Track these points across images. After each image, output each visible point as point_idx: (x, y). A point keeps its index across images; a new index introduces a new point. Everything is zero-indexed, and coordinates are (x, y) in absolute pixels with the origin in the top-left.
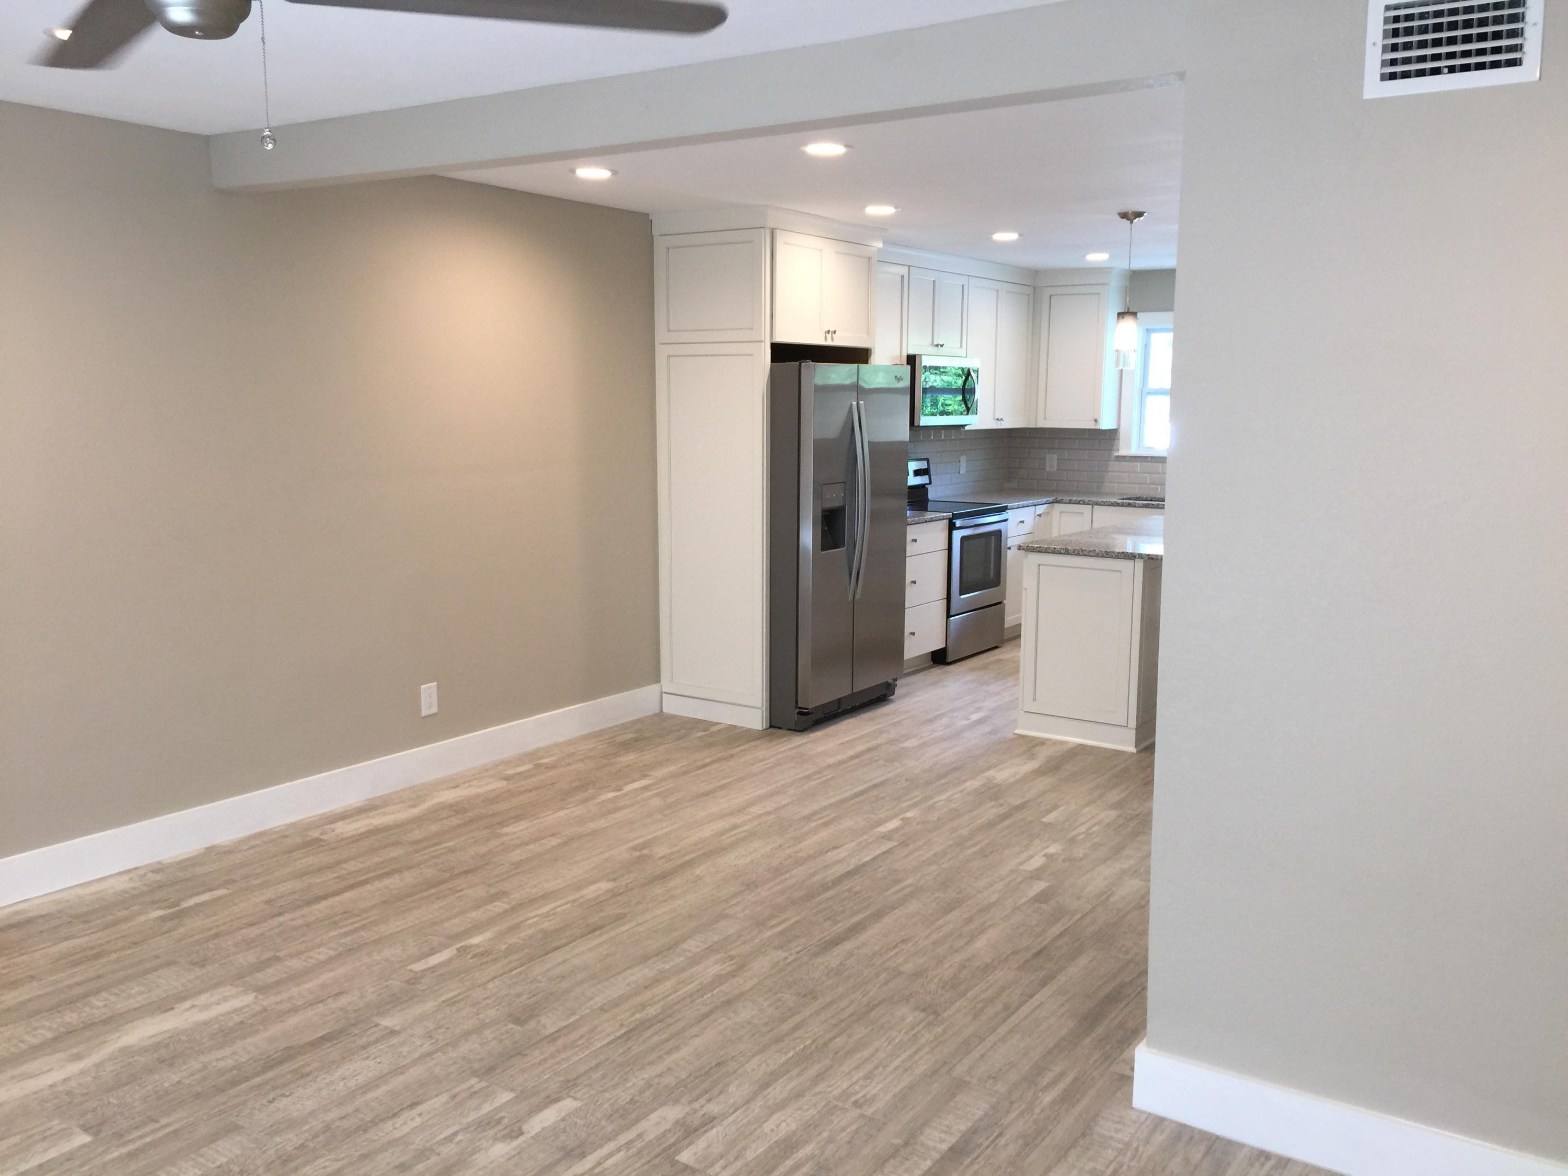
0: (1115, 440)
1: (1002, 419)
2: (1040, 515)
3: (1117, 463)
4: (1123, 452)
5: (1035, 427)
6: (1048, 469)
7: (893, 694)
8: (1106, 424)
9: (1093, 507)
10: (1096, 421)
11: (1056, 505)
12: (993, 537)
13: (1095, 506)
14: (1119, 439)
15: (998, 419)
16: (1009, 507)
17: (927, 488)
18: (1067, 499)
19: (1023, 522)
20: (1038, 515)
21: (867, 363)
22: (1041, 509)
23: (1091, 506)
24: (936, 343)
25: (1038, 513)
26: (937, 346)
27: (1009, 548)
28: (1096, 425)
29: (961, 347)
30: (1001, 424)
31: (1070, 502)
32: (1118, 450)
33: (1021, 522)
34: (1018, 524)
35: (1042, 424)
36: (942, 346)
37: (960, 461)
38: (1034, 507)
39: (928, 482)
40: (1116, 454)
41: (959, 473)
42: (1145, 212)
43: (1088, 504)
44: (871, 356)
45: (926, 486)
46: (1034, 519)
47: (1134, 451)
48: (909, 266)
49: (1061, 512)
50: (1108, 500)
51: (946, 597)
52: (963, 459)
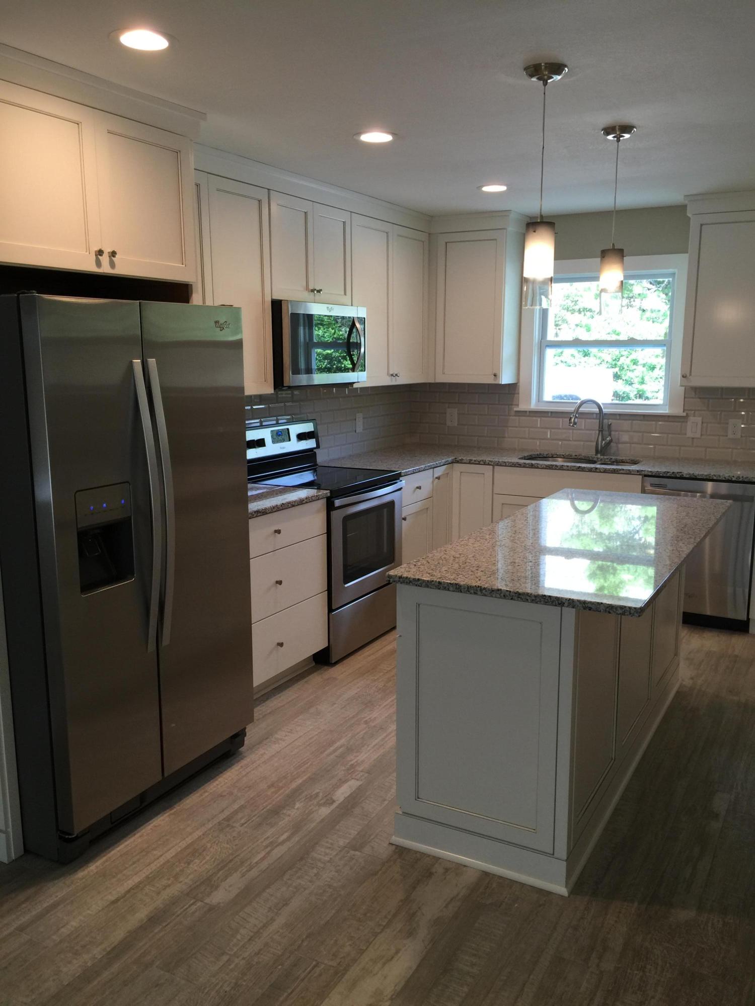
0: (514, 394)
1: (396, 375)
2: (438, 478)
3: (517, 418)
4: (522, 407)
5: (433, 382)
6: (449, 423)
7: (243, 745)
8: (506, 378)
9: (494, 468)
10: (495, 375)
11: (455, 465)
12: (385, 510)
13: (496, 467)
14: (518, 394)
15: (392, 375)
16: (403, 474)
17: (315, 452)
18: (466, 458)
19: (419, 488)
20: (436, 478)
21: (188, 303)
22: (439, 471)
23: (492, 466)
24: (311, 287)
25: (437, 476)
26: (313, 291)
27: (405, 519)
28: (495, 380)
29: (345, 294)
30: (396, 380)
31: (470, 462)
32: (518, 405)
33: (417, 488)
34: (414, 491)
35: (441, 379)
36: (319, 291)
37: (355, 419)
38: (432, 469)
39: (315, 446)
40: (516, 409)
41: (356, 431)
42: (566, 66)
43: (489, 464)
44: (192, 293)
45: (315, 450)
46: (433, 482)
47: (533, 405)
48: (268, 189)
49: (461, 472)
50: (510, 461)
51: (326, 589)
52: (360, 416)
